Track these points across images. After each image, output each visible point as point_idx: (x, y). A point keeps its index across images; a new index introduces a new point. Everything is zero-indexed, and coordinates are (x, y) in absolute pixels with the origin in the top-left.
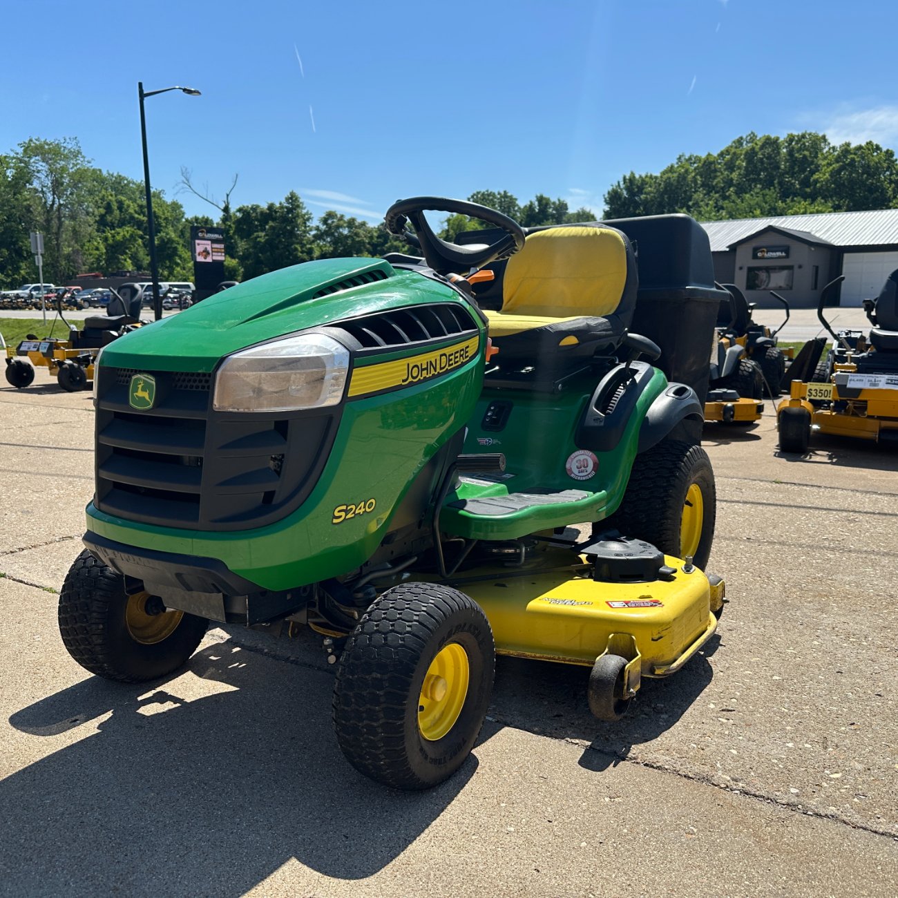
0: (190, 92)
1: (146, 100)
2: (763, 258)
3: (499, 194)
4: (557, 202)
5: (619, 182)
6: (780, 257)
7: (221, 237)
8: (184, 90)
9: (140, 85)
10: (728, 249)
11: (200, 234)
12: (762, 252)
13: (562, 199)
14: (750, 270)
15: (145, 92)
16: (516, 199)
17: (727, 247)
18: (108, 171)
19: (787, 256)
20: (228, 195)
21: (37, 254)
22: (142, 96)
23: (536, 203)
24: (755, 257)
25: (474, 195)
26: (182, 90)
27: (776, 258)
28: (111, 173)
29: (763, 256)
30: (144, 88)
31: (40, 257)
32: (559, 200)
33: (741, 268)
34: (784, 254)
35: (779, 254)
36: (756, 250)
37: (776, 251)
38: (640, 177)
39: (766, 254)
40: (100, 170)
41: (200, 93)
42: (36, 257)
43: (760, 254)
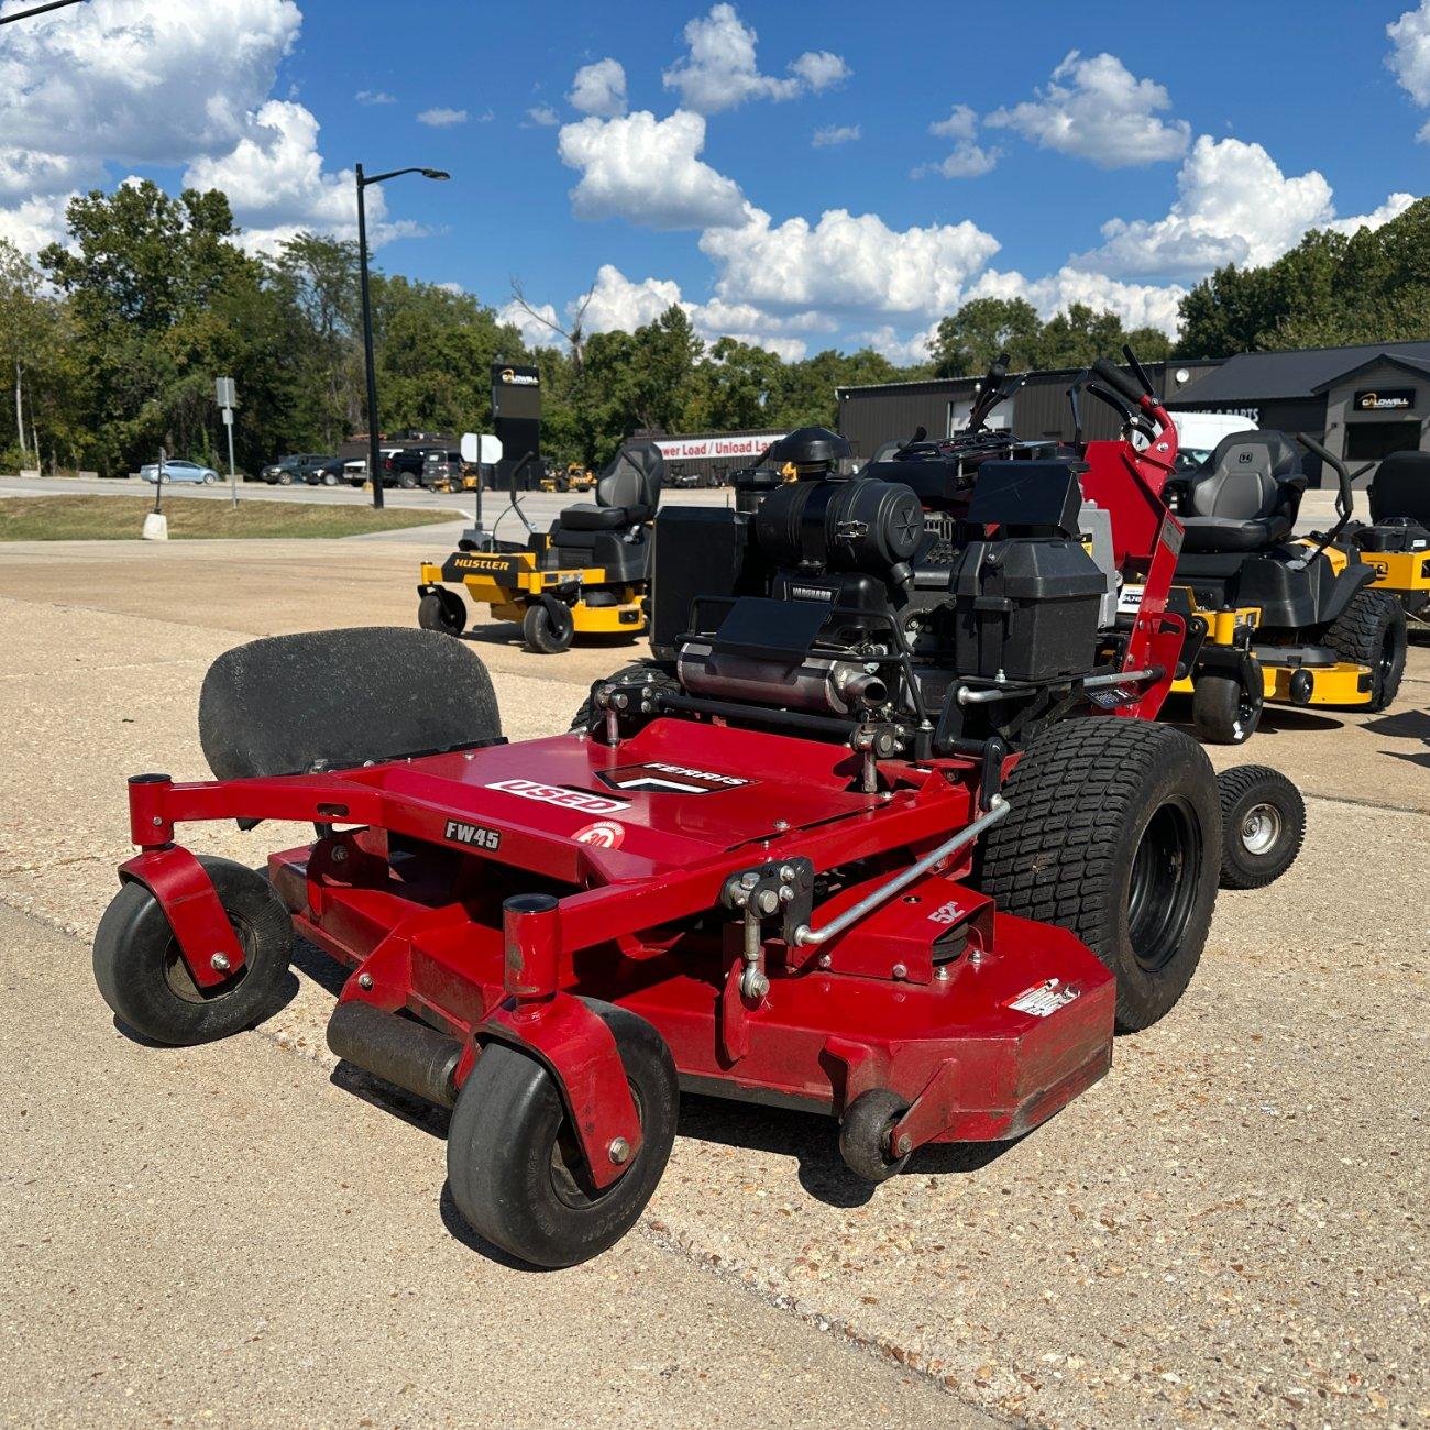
0: (434, 175)
2: (1371, 409)
3: (1009, 302)
4: (1103, 316)
6: (1397, 408)
8: (425, 172)
9: (359, 168)
10: (1310, 395)
12: (1369, 398)
13: (1111, 311)
14: (1350, 426)
15: (366, 176)
16: (1035, 310)
17: (1312, 391)
18: (416, 280)
19: (1411, 407)
21: (225, 408)
22: (362, 182)
23: (1069, 317)
24: (1358, 407)
25: (971, 304)
26: (420, 174)
27: (1391, 409)
29: (1371, 405)
31: (230, 413)
32: (1106, 312)
33: (1335, 426)
34: (1405, 402)
35: (1397, 402)
36: (1359, 396)
37: (1392, 398)
38: (1246, 271)
39: (1375, 403)
40: (405, 279)
41: (447, 175)
42: (224, 412)
43: (1366, 403)
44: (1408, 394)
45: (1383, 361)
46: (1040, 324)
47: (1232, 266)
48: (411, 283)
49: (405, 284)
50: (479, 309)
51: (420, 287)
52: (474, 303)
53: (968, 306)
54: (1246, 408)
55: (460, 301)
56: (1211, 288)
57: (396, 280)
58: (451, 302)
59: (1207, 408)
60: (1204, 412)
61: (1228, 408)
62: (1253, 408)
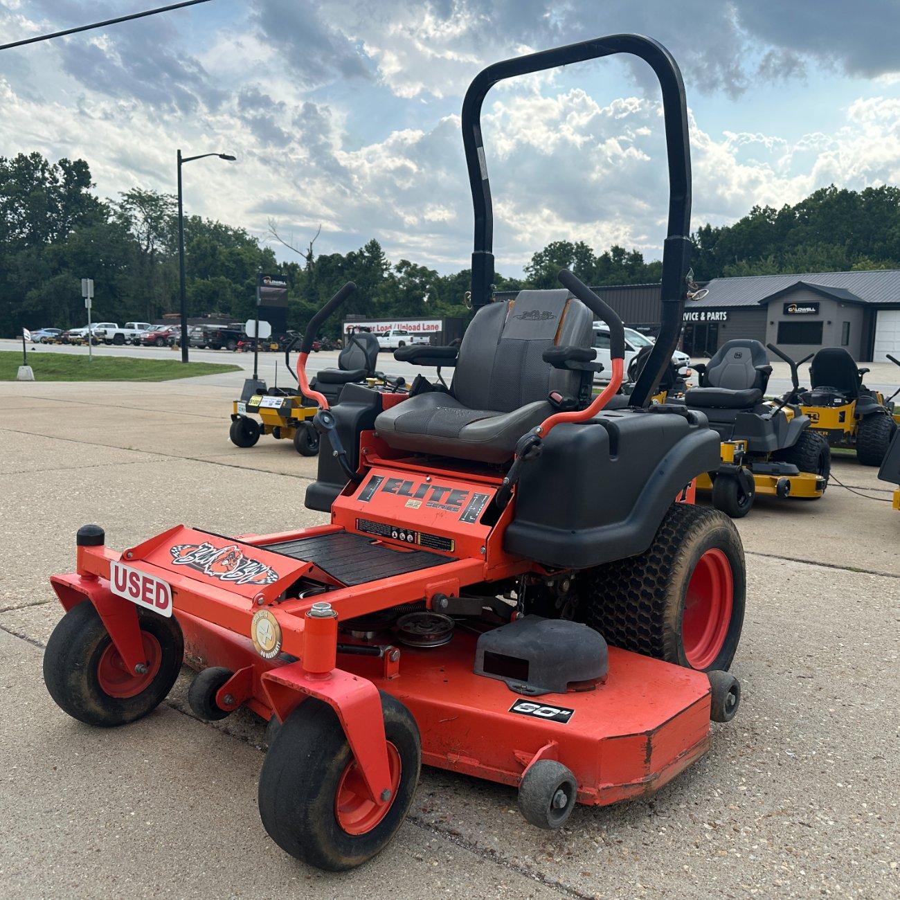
0: (226, 158)
2: (793, 314)
3: (576, 244)
4: (632, 253)
6: (809, 313)
7: (285, 284)
8: (221, 156)
9: (179, 152)
10: (759, 304)
11: (265, 281)
12: (792, 307)
13: (637, 250)
14: (781, 324)
15: (183, 158)
16: (592, 250)
17: (759, 302)
19: (817, 313)
20: (311, 244)
21: (87, 298)
22: (180, 161)
23: (611, 254)
24: (786, 312)
25: (552, 244)
26: (218, 157)
28: (210, 220)
30: (182, 155)
31: (90, 301)
32: (634, 251)
33: (772, 323)
35: (809, 309)
36: (786, 306)
37: (806, 307)
38: (717, 229)
41: (235, 158)
42: (86, 300)
43: (790, 310)
44: (815, 305)
45: (800, 287)
46: (595, 258)
47: (708, 226)
48: (204, 221)
49: (200, 221)
50: (248, 238)
51: (211, 223)
52: (245, 233)
53: (550, 246)
54: (719, 312)
55: (235, 233)
56: (696, 238)
57: (194, 218)
58: (230, 233)
59: (696, 312)
60: (694, 314)
61: (708, 311)
62: (723, 311)
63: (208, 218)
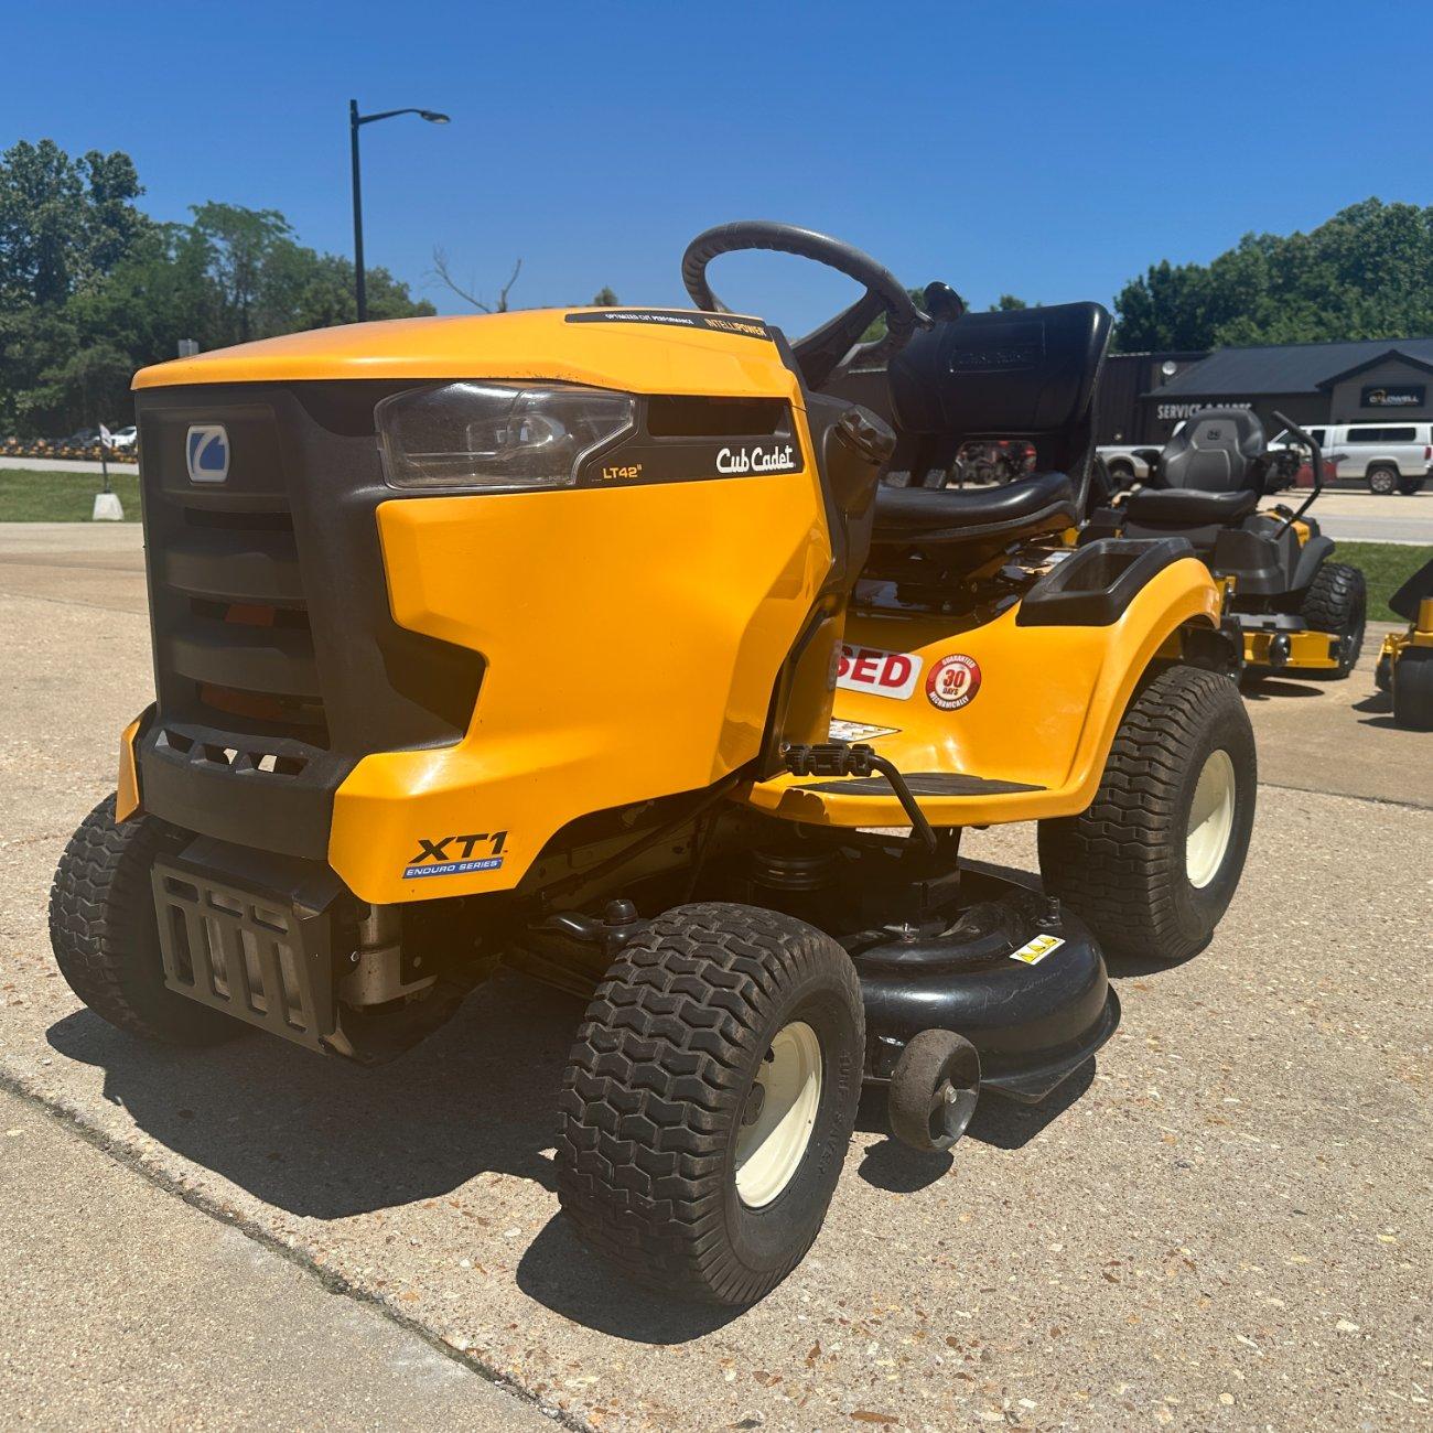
0: (432, 117)
1: (362, 128)
2: (1378, 405)
5: (1141, 277)
6: (1406, 405)
8: (423, 114)
9: (354, 104)
10: (1317, 390)
12: (1376, 395)
17: (1317, 386)
19: (1421, 404)
20: (504, 293)
22: (356, 121)
24: (1365, 403)
26: (419, 115)
27: (1402, 406)
29: (1379, 401)
30: (359, 110)
33: (1339, 422)
34: (1415, 400)
35: (1406, 399)
36: (1366, 392)
37: (1401, 395)
38: (1179, 268)
39: (1384, 400)
41: (446, 118)
43: (1373, 399)
44: (1419, 391)
45: (1394, 356)
47: (1165, 262)
48: (321, 256)
49: (314, 257)
50: (393, 284)
51: (332, 261)
52: (386, 277)
54: (1238, 402)
57: (305, 252)
59: (1196, 402)
60: (1193, 406)
61: (1220, 402)
62: (1246, 403)
63: (326, 253)
